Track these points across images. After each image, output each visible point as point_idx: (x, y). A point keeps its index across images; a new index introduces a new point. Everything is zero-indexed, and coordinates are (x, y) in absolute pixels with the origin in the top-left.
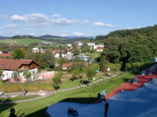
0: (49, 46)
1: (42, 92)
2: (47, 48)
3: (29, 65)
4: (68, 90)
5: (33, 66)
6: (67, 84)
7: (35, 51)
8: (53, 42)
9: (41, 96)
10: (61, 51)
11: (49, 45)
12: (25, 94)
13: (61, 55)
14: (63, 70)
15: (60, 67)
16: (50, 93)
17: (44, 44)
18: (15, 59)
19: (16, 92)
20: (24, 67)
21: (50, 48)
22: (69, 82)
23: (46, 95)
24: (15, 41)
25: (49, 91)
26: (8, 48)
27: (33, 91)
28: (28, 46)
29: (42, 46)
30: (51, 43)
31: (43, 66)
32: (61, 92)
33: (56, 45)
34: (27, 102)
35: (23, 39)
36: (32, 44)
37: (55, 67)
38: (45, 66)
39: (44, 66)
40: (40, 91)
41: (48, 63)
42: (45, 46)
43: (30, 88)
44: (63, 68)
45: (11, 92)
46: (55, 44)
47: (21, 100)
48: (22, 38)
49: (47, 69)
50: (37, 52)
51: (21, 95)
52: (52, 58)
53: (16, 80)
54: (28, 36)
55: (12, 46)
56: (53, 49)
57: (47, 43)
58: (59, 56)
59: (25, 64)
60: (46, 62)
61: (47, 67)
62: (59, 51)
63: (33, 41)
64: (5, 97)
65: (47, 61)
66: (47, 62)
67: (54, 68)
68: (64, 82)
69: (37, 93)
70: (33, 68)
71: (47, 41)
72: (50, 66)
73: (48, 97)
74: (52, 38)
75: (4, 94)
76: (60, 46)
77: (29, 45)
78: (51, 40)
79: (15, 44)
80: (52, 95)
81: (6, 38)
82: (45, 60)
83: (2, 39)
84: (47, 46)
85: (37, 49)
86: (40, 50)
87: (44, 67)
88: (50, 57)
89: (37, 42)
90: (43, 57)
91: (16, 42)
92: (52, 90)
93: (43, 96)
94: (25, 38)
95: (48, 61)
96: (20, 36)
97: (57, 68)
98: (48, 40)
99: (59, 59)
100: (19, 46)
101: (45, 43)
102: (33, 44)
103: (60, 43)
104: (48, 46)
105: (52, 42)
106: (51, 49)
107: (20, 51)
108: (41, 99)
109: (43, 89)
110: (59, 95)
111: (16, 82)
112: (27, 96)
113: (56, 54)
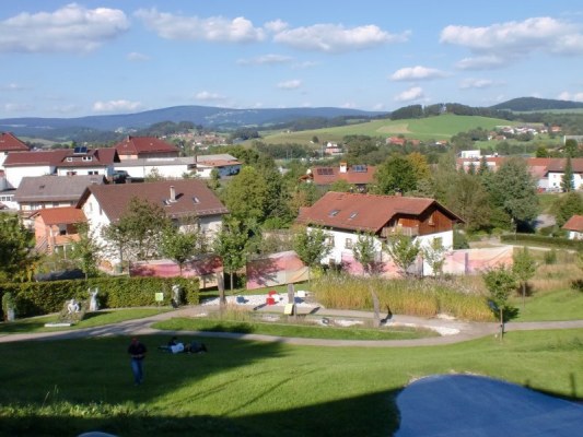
0: (530, 143)
1: (448, 322)
2: (520, 150)
3: (422, 217)
4: (554, 325)
5: (435, 220)
6: (557, 301)
7: (466, 163)
8: (546, 125)
9: (439, 335)
10: (569, 163)
11: (527, 137)
12: (384, 321)
13: (571, 178)
14: (571, 241)
15: (555, 231)
16: (477, 331)
17: (509, 136)
18: (386, 192)
19: (359, 309)
20: (404, 225)
21: (530, 149)
22: (568, 295)
23: (457, 335)
24: (402, 128)
25: (474, 320)
26: (373, 152)
27: (417, 313)
28: (447, 144)
29: (499, 143)
30: (538, 130)
31: (487, 222)
32: (520, 332)
33: (557, 137)
34: (385, 349)
35: (431, 119)
36: (461, 135)
37: (539, 228)
38: (494, 224)
39: (491, 220)
40: (443, 316)
41: (510, 212)
42: (512, 142)
43: (406, 302)
44: (572, 235)
45: (342, 308)
46: (552, 135)
47: (367, 339)
48: (427, 116)
49: (506, 233)
50: (472, 166)
51: (369, 323)
52: (524, 193)
53: (366, 269)
54: (448, 105)
55: (391, 144)
56: (541, 154)
57: (522, 131)
58: (561, 185)
59: (406, 212)
60: (502, 205)
61: (505, 224)
62: (563, 161)
63: (467, 124)
64: (320, 322)
65: (506, 203)
66: (506, 205)
67: (533, 231)
68: (547, 294)
69: (431, 321)
70: (435, 229)
71: (522, 124)
72: (517, 221)
73: (466, 342)
74: (543, 112)
75: (317, 312)
76: (570, 143)
77: (452, 140)
78: (536, 119)
79: (401, 136)
80: (483, 339)
81: (374, 118)
82: (498, 201)
83: (361, 122)
84: (519, 144)
85: (476, 153)
86: (484, 161)
87: (493, 227)
88: (517, 187)
89: (480, 129)
90: (491, 186)
91: (408, 129)
92: (489, 320)
93: (447, 336)
94: (438, 114)
95: (510, 203)
96: (419, 107)
97: (545, 231)
98: (526, 119)
99: (561, 196)
100: (415, 142)
101: (512, 131)
102: (466, 136)
103: (574, 129)
104: (525, 143)
105: (541, 125)
106: (533, 156)
107: (405, 166)
108: (435, 346)
109: (453, 312)
110: (509, 342)
111: (367, 275)
112: (388, 328)
113: (551, 175)
